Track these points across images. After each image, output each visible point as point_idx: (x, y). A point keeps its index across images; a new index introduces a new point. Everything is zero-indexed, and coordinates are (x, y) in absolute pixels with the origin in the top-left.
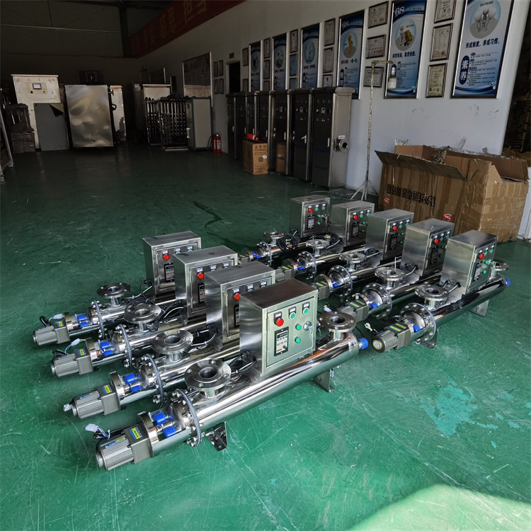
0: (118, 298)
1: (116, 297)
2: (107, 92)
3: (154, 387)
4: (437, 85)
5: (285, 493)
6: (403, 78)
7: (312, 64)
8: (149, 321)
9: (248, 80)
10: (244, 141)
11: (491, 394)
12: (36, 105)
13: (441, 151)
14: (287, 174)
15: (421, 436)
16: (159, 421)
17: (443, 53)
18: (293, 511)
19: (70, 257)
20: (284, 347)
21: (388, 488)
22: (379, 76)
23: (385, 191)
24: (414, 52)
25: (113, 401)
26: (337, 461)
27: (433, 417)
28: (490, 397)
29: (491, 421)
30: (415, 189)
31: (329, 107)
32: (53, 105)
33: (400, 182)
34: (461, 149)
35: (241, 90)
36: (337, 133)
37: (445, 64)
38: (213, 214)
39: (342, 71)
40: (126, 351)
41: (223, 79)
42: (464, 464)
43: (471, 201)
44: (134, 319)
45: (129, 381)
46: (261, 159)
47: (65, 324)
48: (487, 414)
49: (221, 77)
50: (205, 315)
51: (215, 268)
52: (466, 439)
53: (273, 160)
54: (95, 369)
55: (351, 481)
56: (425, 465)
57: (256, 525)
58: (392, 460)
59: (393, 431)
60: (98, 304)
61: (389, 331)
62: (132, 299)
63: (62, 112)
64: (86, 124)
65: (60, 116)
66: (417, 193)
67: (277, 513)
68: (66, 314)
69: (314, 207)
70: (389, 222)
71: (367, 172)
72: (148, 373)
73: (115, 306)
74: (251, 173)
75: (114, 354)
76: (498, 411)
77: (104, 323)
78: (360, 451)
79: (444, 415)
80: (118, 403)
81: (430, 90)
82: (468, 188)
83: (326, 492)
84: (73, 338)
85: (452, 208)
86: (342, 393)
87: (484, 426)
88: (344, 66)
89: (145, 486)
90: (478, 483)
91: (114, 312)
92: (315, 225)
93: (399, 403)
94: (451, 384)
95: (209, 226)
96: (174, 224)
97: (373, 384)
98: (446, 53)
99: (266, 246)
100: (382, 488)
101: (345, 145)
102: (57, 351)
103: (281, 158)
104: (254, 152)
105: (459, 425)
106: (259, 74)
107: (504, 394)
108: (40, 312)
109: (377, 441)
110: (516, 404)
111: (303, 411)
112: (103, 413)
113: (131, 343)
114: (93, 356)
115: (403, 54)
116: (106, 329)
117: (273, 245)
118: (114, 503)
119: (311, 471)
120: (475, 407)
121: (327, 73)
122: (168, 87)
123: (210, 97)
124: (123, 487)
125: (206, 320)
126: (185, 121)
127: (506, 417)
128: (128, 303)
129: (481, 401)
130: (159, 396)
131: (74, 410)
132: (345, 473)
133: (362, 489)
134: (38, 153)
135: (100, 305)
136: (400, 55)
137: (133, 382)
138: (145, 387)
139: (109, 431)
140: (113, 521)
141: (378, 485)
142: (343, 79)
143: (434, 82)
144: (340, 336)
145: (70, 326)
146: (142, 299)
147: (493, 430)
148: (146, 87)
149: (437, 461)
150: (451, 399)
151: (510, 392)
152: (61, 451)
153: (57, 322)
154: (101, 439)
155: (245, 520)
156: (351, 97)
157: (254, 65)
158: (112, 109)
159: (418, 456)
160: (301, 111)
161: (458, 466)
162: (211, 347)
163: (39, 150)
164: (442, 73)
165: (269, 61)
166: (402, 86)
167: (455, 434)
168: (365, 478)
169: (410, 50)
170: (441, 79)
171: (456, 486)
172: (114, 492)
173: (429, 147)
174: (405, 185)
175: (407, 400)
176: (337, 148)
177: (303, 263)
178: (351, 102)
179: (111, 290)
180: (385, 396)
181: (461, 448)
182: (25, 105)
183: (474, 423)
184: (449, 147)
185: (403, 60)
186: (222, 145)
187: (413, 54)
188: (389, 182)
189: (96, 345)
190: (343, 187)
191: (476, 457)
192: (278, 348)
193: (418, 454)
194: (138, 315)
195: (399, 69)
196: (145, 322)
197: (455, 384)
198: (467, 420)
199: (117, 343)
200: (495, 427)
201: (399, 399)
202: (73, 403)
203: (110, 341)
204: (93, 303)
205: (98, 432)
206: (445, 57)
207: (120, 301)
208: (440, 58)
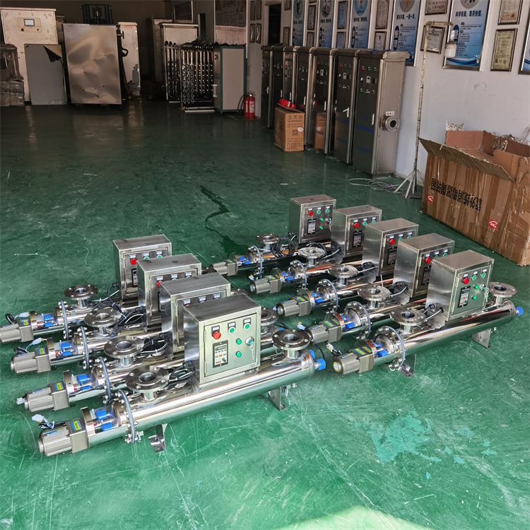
0: (85, 300)
1: (83, 298)
2: (116, 35)
3: (103, 388)
4: (503, 56)
5: (206, 493)
6: (466, 43)
7: (364, 16)
8: (109, 325)
9: (289, 28)
10: (276, 108)
11: (452, 428)
12: (27, 46)
13: (502, 139)
14: (326, 152)
15: (355, 459)
16: (100, 418)
17: (513, 16)
18: (209, 509)
19: (48, 249)
20: (223, 360)
21: (304, 500)
22: (439, 38)
23: (430, 187)
24: (480, 11)
25: (63, 398)
26: (264, 472)
27: (376, 443)
28: (448, 431)
29: (438, 455)
30: (461, 188)
31: (375, 76)
32: (48, 47)
33: (445, 177)
34: (525, 139)
35: (281, 41)
36: (385, 108)
37: (514, 30)
38: (220, 203)
39: (397, 28)
40: (84, 353)
41: (261, 25)
42: (388, 489)
43: (519, 207)
44: (93, 323)
45: (81, 380)
46: (295, 132)
47: (30, 322)
48: (436, 447)
49: (259, 22)
50: (160, 324)
51: (176, 277)
52: (402, 467)
53: (311, 134)
54: (53, 368)
55: (271, 490)
56: (348, 485)
57: (171, 517)
58: (317, 477)
59: (330, 451)
60: (65, 304)
61: (352, 354)
62: (99, 302)
63: (59, 56)
64: (87, 74)
65: (56, 62)
66: (463, 193)
67: (193, 509)
68: (32, 313)
69: (315, 209)
70: (384, 234)
71: (416, 160)
72: (98, 374)
73: (81, 308)
74: (282, 150)
75: (72, 356)
76: (449, 446)
77: (69, 325)
78: (289, 466)
79: (389, 442)
80: (68, 399)
81: (496, 61)
82: (517, 191)
83: (244, 496)
84: (36, 337)
85: (499, 214)
86: (292, 412)
87: (426, 457)
88: (401, 21)
89: (82, 476)
90: (393, 506)
91: (80, 314)
92: (317, 229)
93: (348, 426)
94: (411, 414)
95: (210, 219)
96: (171, 215)
97: (328, 407)
98: (516, 16)
99: (256, 251)
100: (297, 499)
101: (393, 124)
102: (18, 349)
103: (321, 133)
104: (287, 123)
105: (401, 454)
106: (302, 22)
107: (464, 429)
108: (8, 309)
109: (310, 459)
110: (474, 441)
111: (248, 426)
112: (53, 408)
113: (90, 346)
114: (52, 355)
115: (468, 13)
116: (70, 331)
117: (266, 250)
118: (51, 488)
119: (237, 477)
120: (427, 439)
121: (380, 29)
122: (195, 27)
123: (244, 45)
124: (62, 475)
125: (160, 330)
126: (212, 75)
127: (455, 452)
128: (95, 305)
129: (436, 434)
130: (106, 397)
131: (26, 403)
132: (268, 483)
133: (279, 498)
134: (28, 108)
135: (67, 306)
136: (464, 14)
137: (84, 383)
138: (94, 387)
139: (53, 423)
140: (47, 501)
141: (294, 497)
142: (397, 39)
143: (501, 51)
144: (293, 354)
145: (34, 325)
146: (108, 303)
147: (434, 463)
148: (166, 26)
149: (361, 483)
150: (405, 428)
151: (473, 429)
152: (11, 441)
153: (23, 321)
154: (44, 429)
155: (163, 512)
156: (403, 64)
157: (298, 11)
158: (121, 55)
159: (345, 477)
160: (345, 77)
161: (380, 490)
162: (165, 356)
163: (29, 103)
164: (511, 40)
165: (315, 6)
166: (464, 53)
167: (392, 462)
168: (285, 489)
169: (475, 8)
170: (509, 48)
171: (371, 507)
172: (53, 479)
173: (490, 134)
174: (450, 183)
175: (357, 425)
176: (384, 127)
177: (293, 273)
178: (405, 70)
179: (78, 291)
180: (336, 419)
181: (392, 475)
182: (13, 46)
183: (417, 453)
184: (511, 136)
185: (468, 20)
186: (255, 108)
187: (478, 13)
188: (434, 177)
189: (57, 346)
190: (393, 175)
191: (403, 485)
192: (216, 360)
193: (346, 474)
194: (99, 318)
195: (462, 32)
196: (105, 326)
197: (416, 414)
198: (412, 450)
199: (76, 345)
200: (437, 460)
201: (349, 423)
202: (25, 397)
203: (71, 342)
204: (59, 303)
205: (44, 422)
206: (515, 21)
207: (87, 303)
208: (509, 21)
